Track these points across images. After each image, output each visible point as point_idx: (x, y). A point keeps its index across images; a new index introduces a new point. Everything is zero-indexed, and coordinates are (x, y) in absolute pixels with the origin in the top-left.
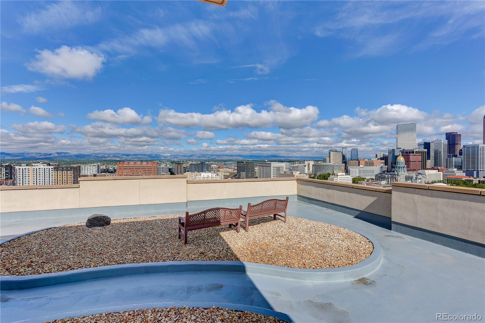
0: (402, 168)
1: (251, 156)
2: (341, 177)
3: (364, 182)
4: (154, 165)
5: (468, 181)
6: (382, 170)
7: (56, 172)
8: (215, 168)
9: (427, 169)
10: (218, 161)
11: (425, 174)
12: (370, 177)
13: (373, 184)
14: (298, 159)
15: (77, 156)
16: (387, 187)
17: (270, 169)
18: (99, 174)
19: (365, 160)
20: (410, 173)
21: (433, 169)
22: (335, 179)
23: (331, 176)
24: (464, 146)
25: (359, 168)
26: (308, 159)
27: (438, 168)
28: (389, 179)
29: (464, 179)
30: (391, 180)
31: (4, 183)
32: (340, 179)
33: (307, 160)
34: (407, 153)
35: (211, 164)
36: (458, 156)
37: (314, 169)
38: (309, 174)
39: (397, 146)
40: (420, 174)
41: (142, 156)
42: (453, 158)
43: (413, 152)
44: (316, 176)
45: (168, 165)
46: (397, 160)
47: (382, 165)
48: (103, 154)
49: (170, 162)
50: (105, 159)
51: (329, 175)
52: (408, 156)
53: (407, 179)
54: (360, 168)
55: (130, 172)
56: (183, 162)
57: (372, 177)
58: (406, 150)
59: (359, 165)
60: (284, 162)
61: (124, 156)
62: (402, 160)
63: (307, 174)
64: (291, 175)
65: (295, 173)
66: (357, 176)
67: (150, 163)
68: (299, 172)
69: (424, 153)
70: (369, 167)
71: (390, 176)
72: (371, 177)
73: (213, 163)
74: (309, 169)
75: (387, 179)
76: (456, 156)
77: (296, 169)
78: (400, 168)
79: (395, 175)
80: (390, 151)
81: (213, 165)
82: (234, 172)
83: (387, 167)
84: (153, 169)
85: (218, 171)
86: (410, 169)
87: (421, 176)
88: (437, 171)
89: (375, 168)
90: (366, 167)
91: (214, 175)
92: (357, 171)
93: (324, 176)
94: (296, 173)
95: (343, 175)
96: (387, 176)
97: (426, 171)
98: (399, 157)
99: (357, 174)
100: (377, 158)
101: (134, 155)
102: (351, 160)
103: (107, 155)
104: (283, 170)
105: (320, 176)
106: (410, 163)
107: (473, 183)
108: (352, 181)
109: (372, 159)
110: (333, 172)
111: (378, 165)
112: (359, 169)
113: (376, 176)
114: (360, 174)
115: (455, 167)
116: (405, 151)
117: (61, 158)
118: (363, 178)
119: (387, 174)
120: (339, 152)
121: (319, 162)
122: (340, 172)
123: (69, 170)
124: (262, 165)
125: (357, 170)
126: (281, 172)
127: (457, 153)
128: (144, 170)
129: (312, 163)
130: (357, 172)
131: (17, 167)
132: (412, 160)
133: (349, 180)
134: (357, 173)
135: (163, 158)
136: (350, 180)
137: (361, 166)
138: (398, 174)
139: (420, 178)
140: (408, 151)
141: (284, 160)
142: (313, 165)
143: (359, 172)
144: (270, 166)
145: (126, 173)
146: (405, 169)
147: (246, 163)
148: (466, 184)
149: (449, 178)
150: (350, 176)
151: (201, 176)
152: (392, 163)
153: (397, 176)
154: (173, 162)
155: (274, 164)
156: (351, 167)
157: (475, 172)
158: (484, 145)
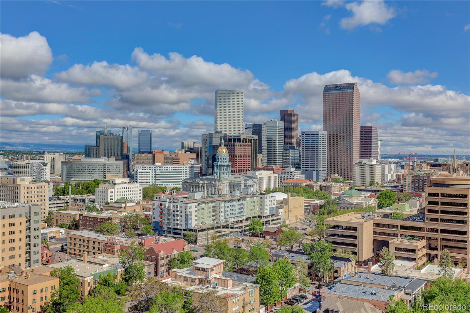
0: (225, 167)
2: (121, 186)
3: (163, 195)
5: (308, 186)
6: (192, 171)
9: (259, 169)
11: (256, 178)
12: (173, 186)
13: (181, 200)
14: (28, 149)
16: (204, 203)
19: (165, 153)
20: (236, 176)
21: (266, 169)
22: (110, 191)
23: (102, 186)
24: (303, 133)
25: (154, 169)
26: (51, 149)
27: (272, 166)
28: (205, 187)
29: (303, 184)
30: (208, 189)
32: (119, 190)
33: (49, 153)
34: (230, 140)
36: (296, 148)
37: (65, 171)
38: (54, 182)
39: (215, 129)
40: (250, 177)
42: (290, 151)
43: (239, 140)
44: (70, 187)
46: (218, 153)
47: (193, 162)
51: (97, 183)
52: (232, 145)
53: (232, 187)
54: (156, 169)
57: (177, 186)
58: (229, 136)
59: (154, 163)
62: (224, 153)
63: (48, 182)
64: (12, 185)
65: (21, 180)
66: (151, 184)
68: (30, 179)
69: (254, 142)
70: (171, 166)
71: (206, 182)
72: (175, 186)
74: (53, 172)
75: (203, 189)
76: (293, 148)
77: (24, 171)
78: (222, 168)
79: (214, 180)
80: (204, 137)
83: (200, 165)
86: (235, 169)
87: (252, 182)
88: (272, 172)
89: (181, 168)
90: (166, 166)
92: (151, 173)
93: (86, 185)
94: (23, 180)
95: (126, 183)
96: (201, 182)
97: (258, 173)
98: (220, 149)
99: (151, 181)
100: (183, 150)
102: (140, 152)
105: (77, 186)
106: (235, 158)
107: (313, 191)
108: (142, 195)
109: (176, 152)
110: (105, 178)
111: (185, 162)
112: (154, 171)
113: (184, 182)
114: (155, 179)
115: (293, 165)
116: (228, 138)
118: (161, 188)
119: (202, 179)
120: (116, 136)
121: (76, 157)
122: (118, 177)
125: (151, 171)
127: (294, 143)
129: (60, 158)
130: (151, 176)
132: (238, 154)
133: (136, 192)
134: (151, 178)
136: (139, 192)
137: (158, 164)
138: (219, 179)
139: (250, 184)
140: (232, 138)
142: (63, 163)
143: (154, 176)
146: (230, 169)
148: (306, 193)
149: (287, 184)
150: (138, 185)
152: (208, 158)
153: (217, 183)
156: (139, 166)
157: (315, 173)
158: (326, 133)
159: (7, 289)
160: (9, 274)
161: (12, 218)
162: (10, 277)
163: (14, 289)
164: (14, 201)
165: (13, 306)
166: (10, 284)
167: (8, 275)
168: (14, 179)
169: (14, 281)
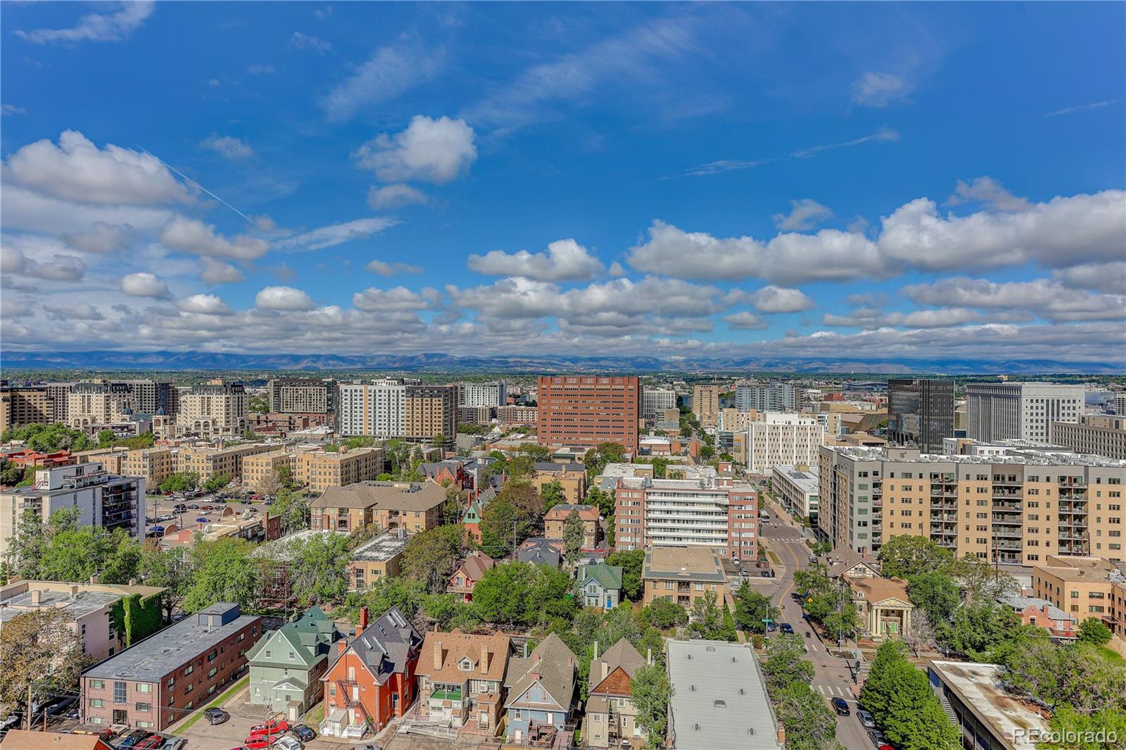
1: (943, 363)
4: (630, 387)
7: (410, 399)
8: (816, 399)
10: (828, 376)
15: (462, 362)
17: (1019, 407)
18: (502, 407)
31: (325, 422)
35: (806, 387)
41: (608, 363)
45: (676, 387)
48: (518, 357)
49: (684, 380)
50: (523, 370)
55: (566, 405)
56: (721, 379)
60: (1082, 382)
61: (567, 363)
64: (1113, 429)
67: (618, 380)
73: (811, 383)
81: (810, 391)
82: (879, 412)
84: (626, 399)
85: (825, 408)
91: (808, 422)
101: (591, 359)
103: (528, 360)
104: (1077, 412)
117: (432, 367)
123: (435, 397)
124: (985, 392)
126: (1066, 418)
128: (603, 399)
131: (342, 387)
135: (665, 368)
141: (1081, 376)
144: (1018, 398)
145: (557, 408)
147: (922, 383)
151: (765, 420)
154: (692, 380)
155: (1031, 391)
159: (1106, 596)
160: (1111, 574)
161: (1114, 483)
162: (1113, 579)
163: (1120, 599)
164: (1118, 457)
165: (1120, 627)
166: (1113, 590)
167: (1109, 575)
168: (1117, 422)
169: (1118, 585)
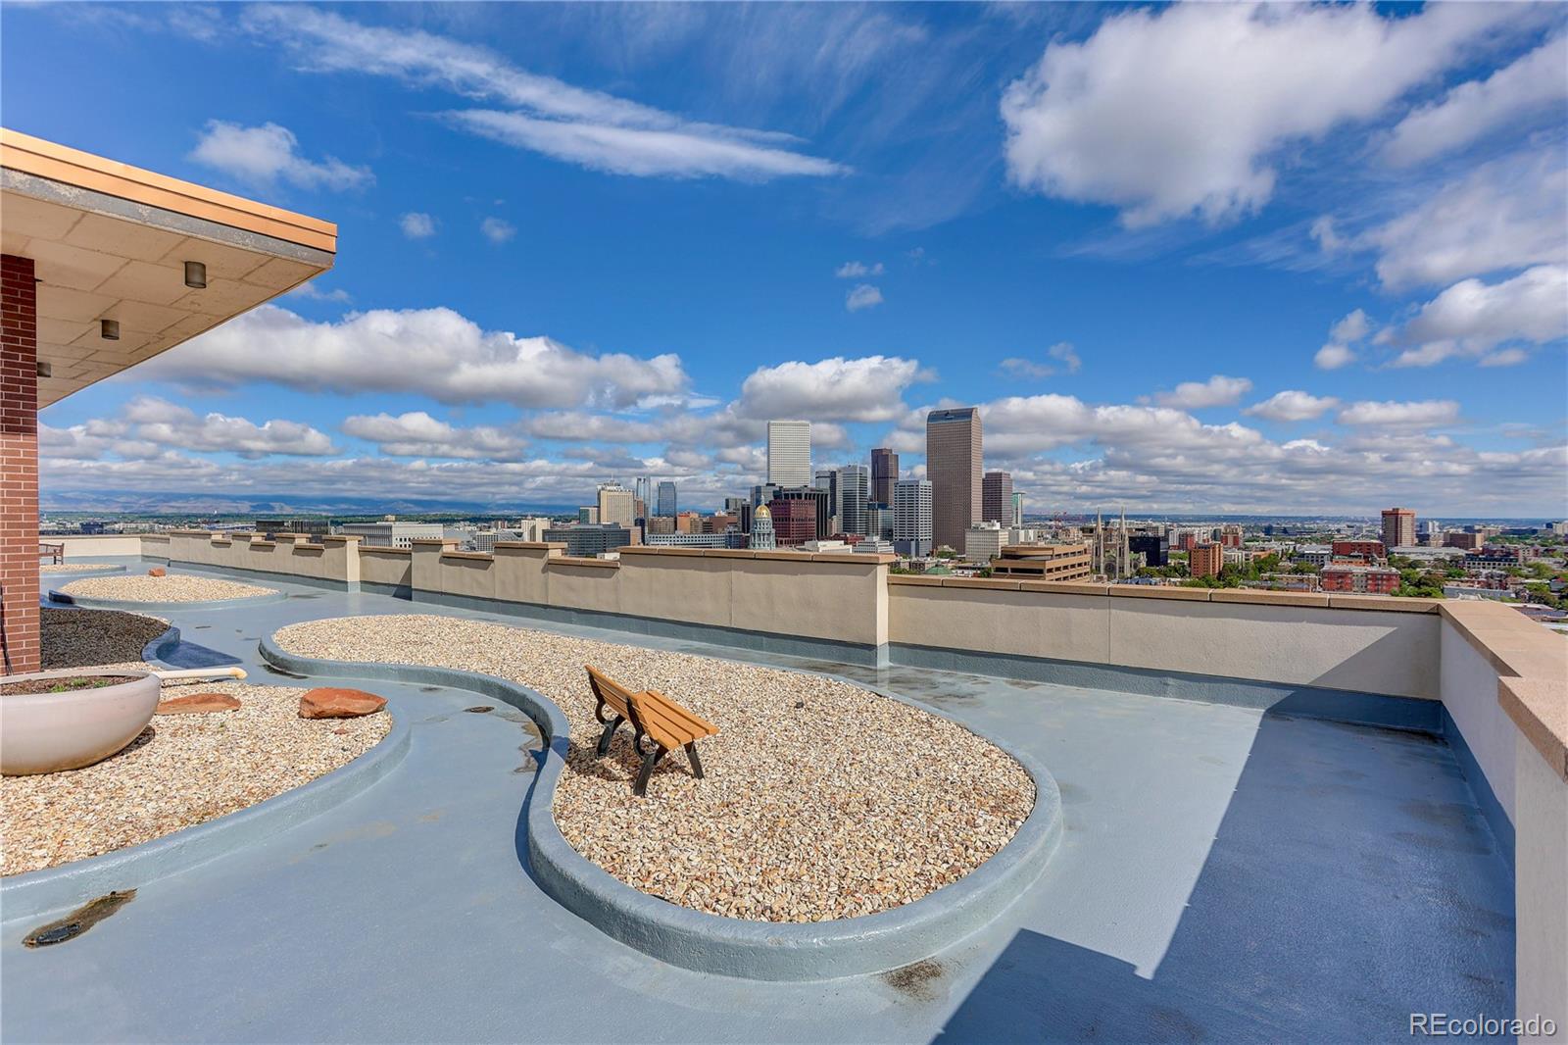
0: (763, 536)
6: (731, 543)
9: (827, 538)
21: (836, 538)
25: (673, 539)
26: (533, 511)
27: (846, 535)
34: (785, 496)
36: (890, 506)
39: (771, 478)
42: (880, 511)
43: (799, 496)
47: (732, 529)
52: (787, 504)
54: (677, 539)
58: (785, 490)
59: (675, 530)
62: (765, 515)
69: (822, 499)
76: (885, 507)
80: (752, 492)
83: (744, 534)
86: (791, 539)
88: (844, 542)
89: (712, 538)
98: (758, 509)
100: (727, 511)
102: (658, 516)
106: (786, 523)
111: (720, 530)
112: (672, 542)
115: (881, 532)
116: (783, 493)
124: (361, 532)
129: (541, 525)
132: (795, 517)
140: (789, 493)
142: (544, 532)
144: (389, 537)
146: (772, 539)
147: (295, 523)
155: (401, 530)
156: (653, 536)
157: (913, 543)
158: (930, 483)
